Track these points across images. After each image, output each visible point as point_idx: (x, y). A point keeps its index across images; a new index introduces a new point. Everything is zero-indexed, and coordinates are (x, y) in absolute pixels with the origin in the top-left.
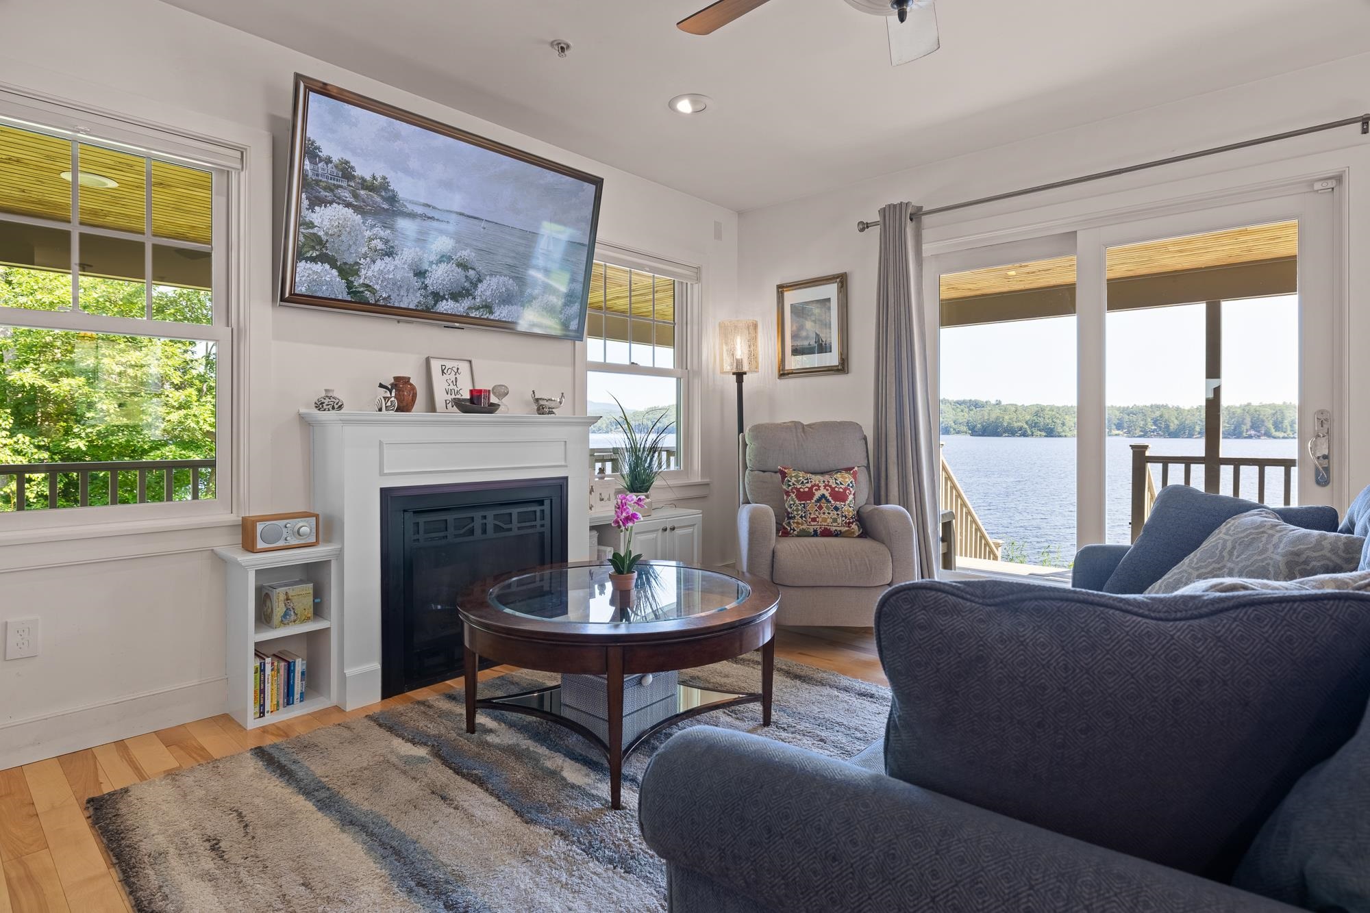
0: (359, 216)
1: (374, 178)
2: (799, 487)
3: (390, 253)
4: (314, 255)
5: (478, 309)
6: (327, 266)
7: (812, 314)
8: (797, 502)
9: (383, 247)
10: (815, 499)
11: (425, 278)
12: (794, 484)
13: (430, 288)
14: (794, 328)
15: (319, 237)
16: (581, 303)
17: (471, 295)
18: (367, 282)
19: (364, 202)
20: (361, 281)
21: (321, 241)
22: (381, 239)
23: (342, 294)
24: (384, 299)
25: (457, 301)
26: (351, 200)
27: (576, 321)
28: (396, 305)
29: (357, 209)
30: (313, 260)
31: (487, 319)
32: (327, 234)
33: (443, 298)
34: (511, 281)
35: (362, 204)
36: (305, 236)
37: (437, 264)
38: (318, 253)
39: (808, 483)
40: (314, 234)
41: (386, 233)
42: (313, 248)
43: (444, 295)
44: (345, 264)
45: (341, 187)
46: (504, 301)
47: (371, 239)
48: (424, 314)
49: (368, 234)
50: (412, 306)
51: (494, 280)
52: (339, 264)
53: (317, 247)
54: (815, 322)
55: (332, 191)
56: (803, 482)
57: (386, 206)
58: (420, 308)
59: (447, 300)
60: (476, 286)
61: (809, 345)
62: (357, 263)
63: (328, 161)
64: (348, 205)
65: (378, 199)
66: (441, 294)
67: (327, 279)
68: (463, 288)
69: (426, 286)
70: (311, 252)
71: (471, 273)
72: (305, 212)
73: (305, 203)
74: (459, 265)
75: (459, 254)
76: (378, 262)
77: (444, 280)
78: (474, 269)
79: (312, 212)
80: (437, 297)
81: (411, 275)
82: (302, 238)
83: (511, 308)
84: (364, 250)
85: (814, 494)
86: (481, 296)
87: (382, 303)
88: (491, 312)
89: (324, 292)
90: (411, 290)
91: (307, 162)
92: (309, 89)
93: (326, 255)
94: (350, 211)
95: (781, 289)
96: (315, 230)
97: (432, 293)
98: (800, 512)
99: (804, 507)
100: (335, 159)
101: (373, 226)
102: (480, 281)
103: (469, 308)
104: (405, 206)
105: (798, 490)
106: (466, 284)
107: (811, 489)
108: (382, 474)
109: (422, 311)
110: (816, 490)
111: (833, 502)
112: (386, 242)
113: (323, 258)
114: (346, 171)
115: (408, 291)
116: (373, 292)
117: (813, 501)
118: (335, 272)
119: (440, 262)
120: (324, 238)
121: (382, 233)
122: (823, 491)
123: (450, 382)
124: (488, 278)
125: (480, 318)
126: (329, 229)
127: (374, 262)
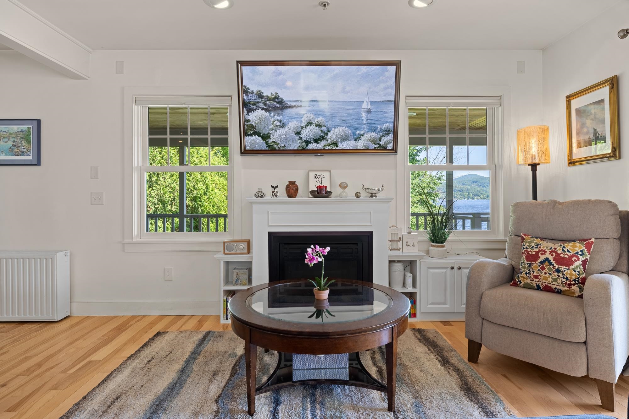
0: (268, 113)
1: (272, 95)
2: (529, 250)
3: (283, 126)
4: (251, 133)
5: (330, 145)
6: (257, 137)
7: (591, 114)
8: (526, 262)
9: (279, 124)
10: (539, 260)
11: (300, 134)
12: (527, 248)
13: (304, 139)
14: (579, 127)
15: (253, 125)
16: (394, 134)
17: (325, 139)
18: (274, 140)
19: (269, 106)
20: (272, 141)
21: (253, 126)
22: (278, 120)
23: (265, 148)
24: (282, 147)
25: (318, 143)
26: (263, 106)
27: (392, 144)
28: (288, 149)
29: (266, 110)
30: (251, 135)
31: (335, 150)
32: (255, 123)
33: (310, 142)
34: (347, 128)
35: (268, 107)
36: (247, 126)
37: (305, 127)
38: (253, 132)
39: (537, 248)
40: (251, 124)
41: (280, 118)
42: (251, 130)
43: (311, 141)
44: (264, 134)
45: (259, 102)
46: (344, 139)
47: (273, 122)
48: (302, 151)
49: (272, 119)
50: (296, 148)
51: (337, 130)
52: (261, 135)
53: (252, 129)
54: (592, 120)
55: (255, 105)
56: (533, 247)
57: (278, 106)
58: (299, 149)
59: (313, 143)
60: (327, 134)
61: (589, 138)
62: (269, 133)
63: (253, 92)
64: (262, 109)
65: (275, 103)
66: (309, 141)
67: (258, 142)
68: (320, 137)
69: (301, 138)
70: (250, 132)
71: (324, 128)
72: (246, 116)
73: (246, 112)
74: (317, 126)
75: (316, 120)
76: (278, 131)
77: (310, 134)
78: (325, 126)
79: (249, 115)
80: (307, 142)
81: (294, 134)
82: (246, 127)
83: (348, 142)
84: (271, 127)
85: (539, 257)
86: (330, 139)
87: (281, 149)
88: (337, 146)
89: (257, 147)
90: (294, 141)
91: (244, 95)
92: (242, 65)
93: (256, 132)
94: (264, 111)
95: (569, 98)
96: (251, 123)
97: (305, 141)
98: (526, 270)
99: (530, 266)
100: (255, 91)
101: (274, 116)
102: (329, 131)
103: (325, 146)
104: (287, 104)
105: (528, 252)
106: (321, 134)
107: (537, 253)
108: (269, 226)
109: (301, 150)
110: (542, 254)
111: (555, 265)
112: (281, 121)
113: (255, 133)
114: (260, 95)
115: (293, 141)
116: (277, 144)
117: (537, 262)
118: (260, 138)
119: (307, 126)
120: (254, 125)
121: (278, 118)
122: (547, 255)
123: (318, 182)
124: (333, 129)
125: (331, 150)
126: (256, 121)
127: (276, 131)
